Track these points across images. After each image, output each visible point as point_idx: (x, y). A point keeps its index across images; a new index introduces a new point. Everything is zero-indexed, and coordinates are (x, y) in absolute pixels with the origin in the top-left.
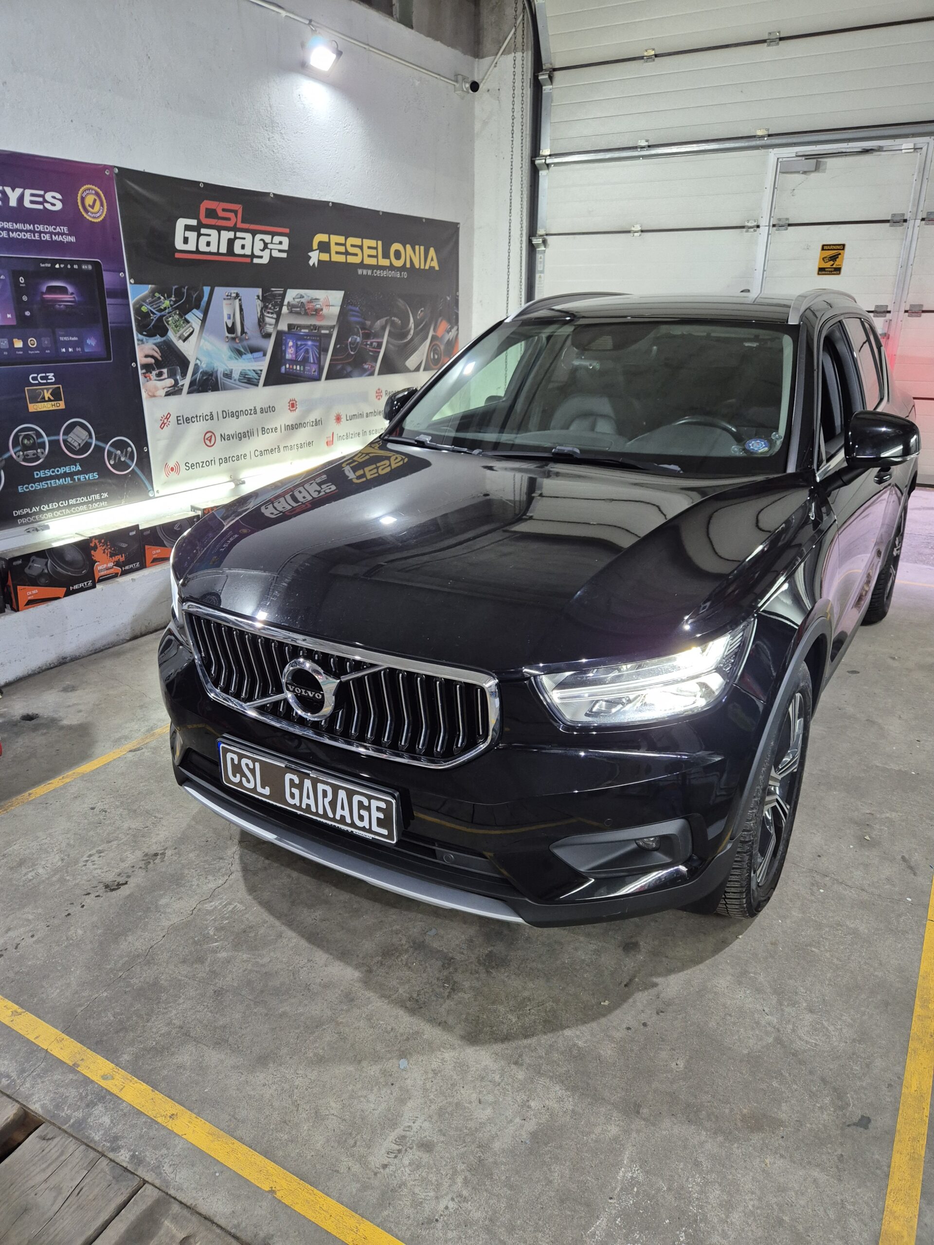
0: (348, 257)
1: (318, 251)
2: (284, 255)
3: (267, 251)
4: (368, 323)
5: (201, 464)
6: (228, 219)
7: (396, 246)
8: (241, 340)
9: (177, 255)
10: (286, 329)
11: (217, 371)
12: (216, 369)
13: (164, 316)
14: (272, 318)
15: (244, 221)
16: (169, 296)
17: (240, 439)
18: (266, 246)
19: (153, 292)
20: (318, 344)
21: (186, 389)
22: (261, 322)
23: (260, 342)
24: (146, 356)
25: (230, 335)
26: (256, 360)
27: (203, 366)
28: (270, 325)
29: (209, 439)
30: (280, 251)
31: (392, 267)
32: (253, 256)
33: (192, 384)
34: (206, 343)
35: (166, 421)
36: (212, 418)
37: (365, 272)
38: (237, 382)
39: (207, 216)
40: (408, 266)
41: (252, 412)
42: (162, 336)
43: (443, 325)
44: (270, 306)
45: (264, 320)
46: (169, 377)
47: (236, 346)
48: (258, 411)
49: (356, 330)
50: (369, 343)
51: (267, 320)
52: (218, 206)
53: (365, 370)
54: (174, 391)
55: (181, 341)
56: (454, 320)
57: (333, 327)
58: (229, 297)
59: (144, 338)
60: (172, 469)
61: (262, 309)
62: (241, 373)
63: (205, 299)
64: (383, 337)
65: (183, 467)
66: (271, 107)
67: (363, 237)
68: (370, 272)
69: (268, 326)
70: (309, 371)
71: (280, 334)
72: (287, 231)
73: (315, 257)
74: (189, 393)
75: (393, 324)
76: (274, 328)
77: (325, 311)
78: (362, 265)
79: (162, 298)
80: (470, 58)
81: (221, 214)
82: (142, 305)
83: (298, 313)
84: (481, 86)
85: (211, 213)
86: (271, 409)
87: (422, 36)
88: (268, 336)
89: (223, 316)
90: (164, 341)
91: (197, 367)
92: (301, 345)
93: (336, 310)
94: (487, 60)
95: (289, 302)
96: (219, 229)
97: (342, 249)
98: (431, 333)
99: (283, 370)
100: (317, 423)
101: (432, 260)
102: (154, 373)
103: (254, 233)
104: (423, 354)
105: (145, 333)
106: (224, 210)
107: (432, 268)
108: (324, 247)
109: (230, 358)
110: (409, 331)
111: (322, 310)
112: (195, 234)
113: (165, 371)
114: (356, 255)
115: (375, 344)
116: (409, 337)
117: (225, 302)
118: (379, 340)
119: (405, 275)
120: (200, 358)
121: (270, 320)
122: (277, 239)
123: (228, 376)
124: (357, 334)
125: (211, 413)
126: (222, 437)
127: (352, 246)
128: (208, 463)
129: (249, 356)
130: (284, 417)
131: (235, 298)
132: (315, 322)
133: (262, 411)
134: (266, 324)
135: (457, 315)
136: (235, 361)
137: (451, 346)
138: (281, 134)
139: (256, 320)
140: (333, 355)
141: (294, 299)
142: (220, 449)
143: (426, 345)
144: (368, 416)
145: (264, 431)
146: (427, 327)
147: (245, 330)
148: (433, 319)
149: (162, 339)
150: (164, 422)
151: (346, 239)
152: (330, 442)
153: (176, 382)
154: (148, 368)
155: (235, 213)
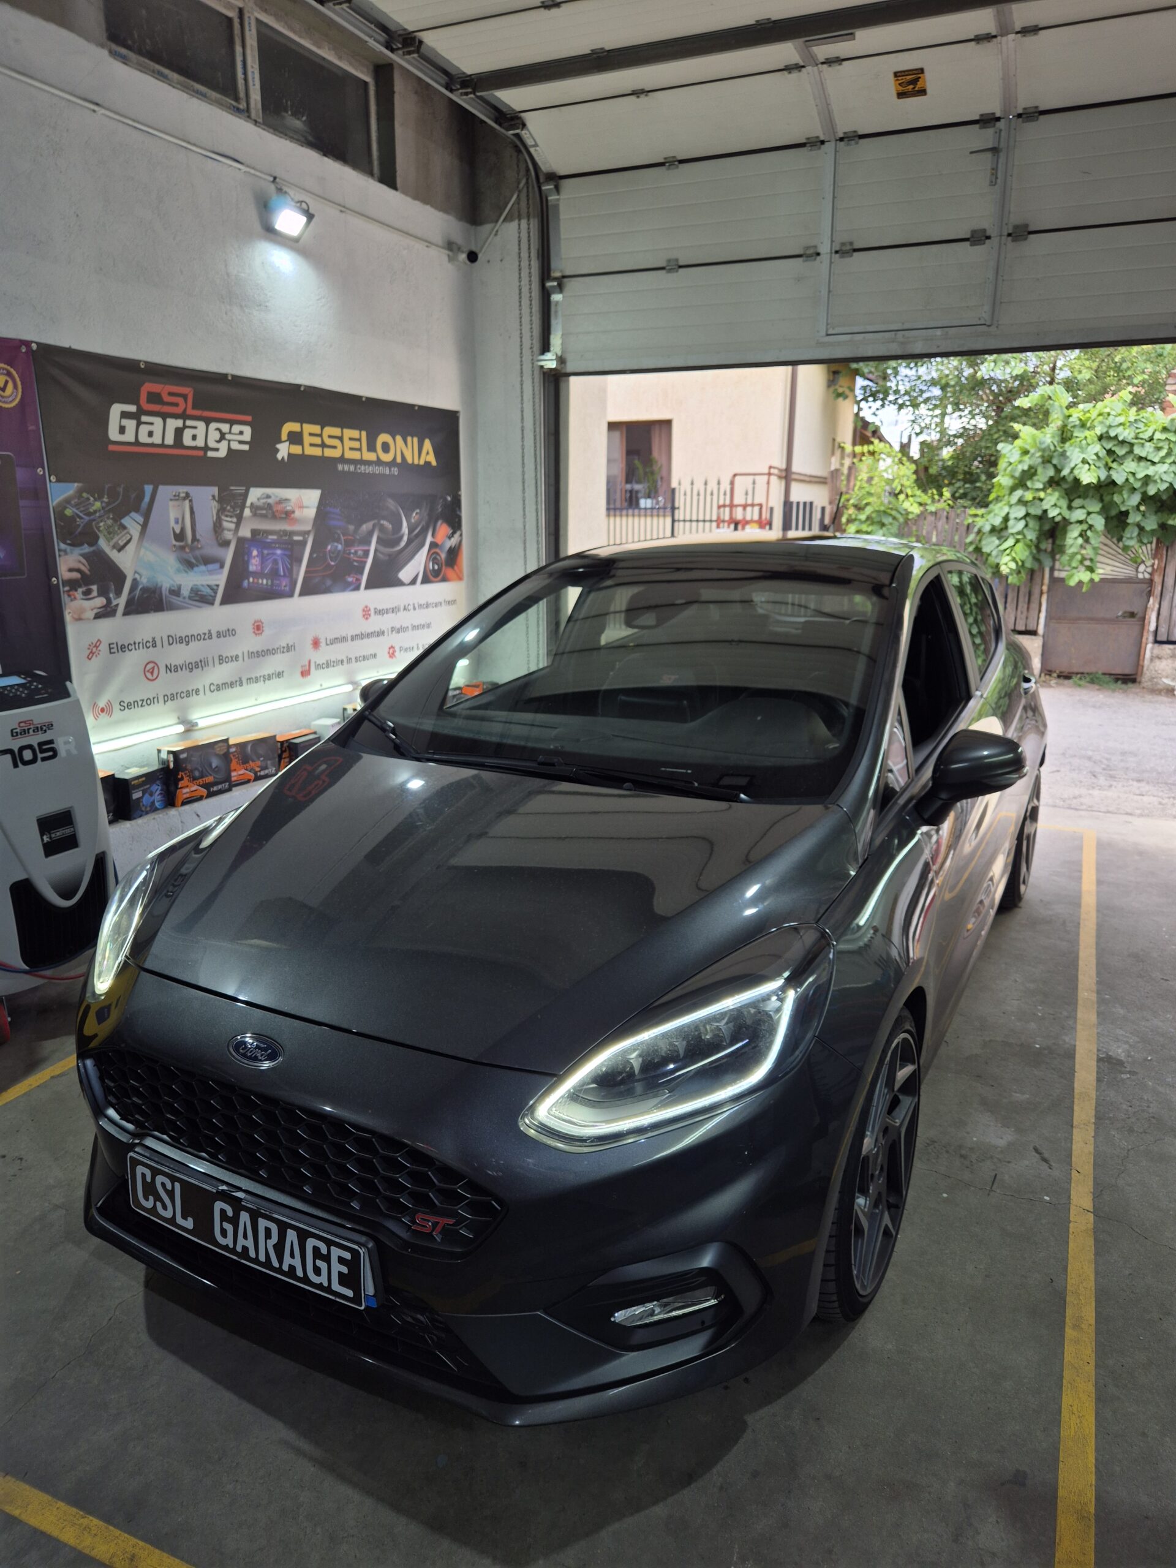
0: (326, 450)
1: (287, 443)
2: (246, 447)
3: (224, 443)
4: (351, 528)
5: (140, 703)
6: (176, 405)
7: (384, 438)
8: (192, 549)
9: (111, 447)
10: (248, 534)
11: (161, 588)
12: (159, 584)
13: (94, 520)
14: (231, 522)
15: (194, 407)
16: (100, 498)
17: (191, 670)
18: (223, 436)
19: (80, 492)
20: (288, 553)
21: (121, 610)
22: (218, 527)
23: (217, 551)
24: (71, 570)
25: (178, 544)
26: (211, 572)
27: (144, 581)
28: (229, 530)
29: (150, 671)
30: (241, 442)
31: (379, 462)
32: (206, 448)
33: (129, 603)
34: (148, 553)
35: (94, 650)
36: (154, 645)
37: (346, 468)
38: (187, 600)
39: (149, 401)
40: (399, 460)
41: (206, 637)
42: (90, 545)
43: (443, 529)
44: (229, 508)
45: (221, 525)
46: (100, 594)
47: (185, 556)
48: (214, 635)
49: (336, 536)
50: (353, 551)
51: (226, 524)
52: (165, 390)
53: (350, 584)
54: (107, 612)
55: (115, 551)
56: (455, 524)
57: (308, 533)
58: (176, 497)
59: (68, 548)
60: (102, 710)
61: (218, 511)
62: (192, 589)
63: (147, 499)
64: (369, 543)
65: (117, 708)
66: (228, 274)
67: (342, 425)
68: (352, 468)
69: (226, 532)
70: (279, 585)
71: (241, 541)
72: (249, 418)
73: (284, 450)
74: (125, 614)
75: (382, 529)
76: (234, 534)
77: (298, 514)
78: (342, 459)
79: (92, 499)
80: (468, 226)
81: (167, 398)
82: (65, 508)
83: (264, 516)
84: (480, 256)
85: (154, 398)
86: (231, 632)
87: (409, 199)
88: (226, 544)
89: (169, 521)
90: (94, 552)
91: (135, 583)
92: (268, 554)
93: (311, 513)
94: (487, 227)
95: (252, 504)
96: (164, 416)
97: (318, 440)
98: (429, 539)
99: (245, 583)
100: (289, 648)
101: (428, 453)
102: (80, 590)
103: (208, 421)
104: (420, 564)
105: (69, 542)
106: (171, 394)
107: (428, 464)
108: (296, 438)
109: (178, 571)
110: (401, 538)
111: (293, 512)
112: (134, 423)
113: (94, 587)
114: (335, 447)
115: (360, 553)
116: (403, 544)
117: (171, 503)
118: (366, 548)
119: (395, 471)
120: (139, 570)
121: (228, 524)
122: (236, 428)
123: (176, 592)
124: (338, 540)
125: (154, 639)
126: (168, 668)
127: (330, 437)
128: (149, 702)
129: (203, 568)
130: (247, 642)
131: (184, 499)
132: (285, 527)
133: (219, 635)
134: (223, 529)
135: (460, 518)
136: (185, 575)
137: (454, 554)
138: (241, 306)
139: (211, 525)
140: (308, 566)
141: (258, 499)
142: (165, 683)
143: (423, 554)
144: (353, 639)
145: (222, 660)
146: (424, 531)
147: (198, 537)
148: (431, 523)
149: (92, 549)
150: (93, 651)
151: (322, 429)
152: (305, 673)
153: (109, 601)
154: (73, 585)
155: (185, 397)
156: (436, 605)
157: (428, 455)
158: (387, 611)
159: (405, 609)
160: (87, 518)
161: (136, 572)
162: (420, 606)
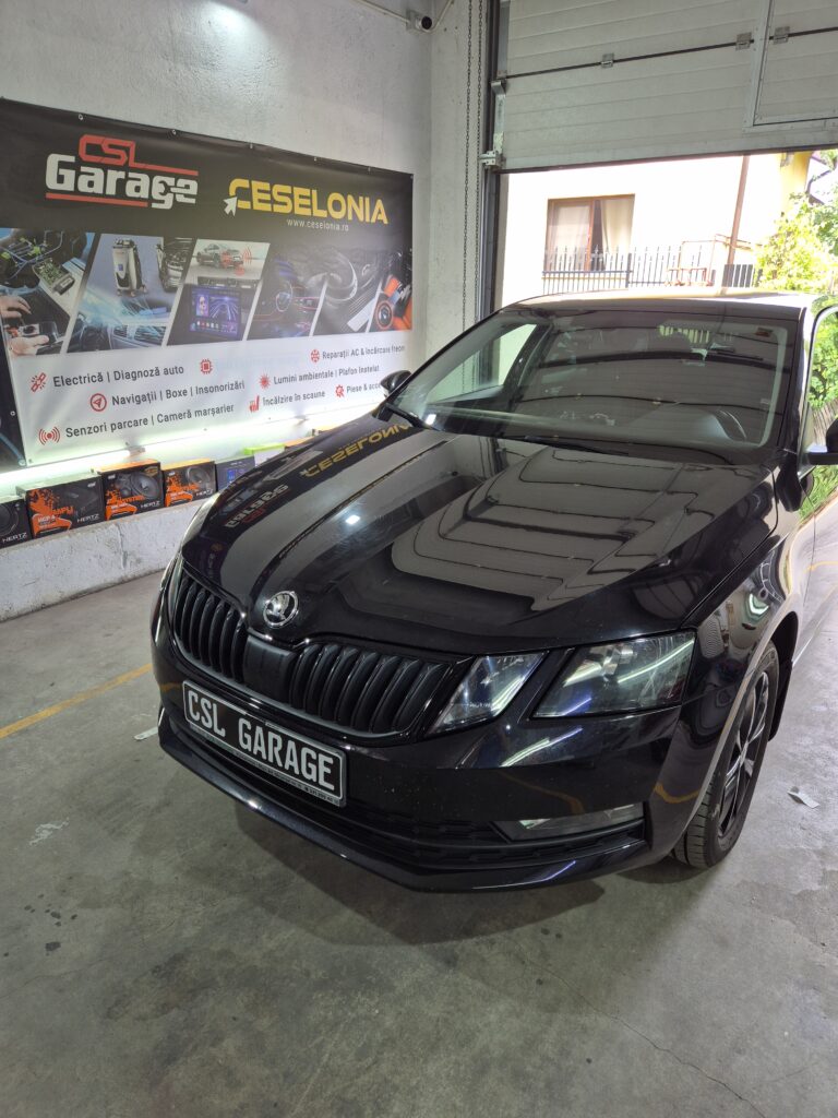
0: (274, 205)
1: (236, 198)
2: (193, 201)
3: (169, 196)
4: (301, 279)
5: (87, 431)
6: (119, 157)
7: (335, 196)
8: (137, 294)
9: (49, 195)
10: (196, 282)
11: (106, 328)
12: (104, 325)
13: (34, 264)
14: (178, 270)
15: (137, 160)
16: (39, 242)
17: (139, 403)
18: (168, 189)
19: (17, 238)
20: (237, 300)
21: (65, 346)
22: (163, 275)
23: (163, 297)
24: (10, 309)
25: (122, 288)
26: (156, 315)
27: (88, 321)
28: (176, 277)
29: (97, 402)
30: (186, 196)
31: (330, 219)
32: (151, 200)
33: (73, 341)
34: (92, 296)
35: (39, 382)
36: (101, 380)
37: (296, 223)
38: (133, 340)
39: (88, 153)
40: (350, 217)
41: (154, 373)
42: (31, 286)
43: (393, 283)
44: (175, 257)
45: (167, 272)
46: (42, 332)
47: (130, 300)
48: (162, 372)
49: (285, 286)
50: (302, 301)
51: (172, 272)
52: (105, 142)
53: (298, 330)
54: (50, 349)
55: (57, 293)
56: (406, 278)
57: (257, 282)
58: (120, 245)
59: (7, 289)
60: (49, 436)
61: (164, 259)
62: (138, 331)
63: (89, 245)
64: (320, 293)
65: (63, 434)
66: (172, 32)
67: (293, 184)
68: (302, 224)
69: (172, 279)
70: (227, 329)
71: (188, 289)
72: (196, 173)
73: (231, 205)
74: (68, 351)
75: (332, 281)
76: (180, 281)
77: (246, 264)
78: (292, 215)
79: (30, 244)
81: (107, 150)
82: (3, 251)
83: (209, 265)
84: (435, 23)
85: (94, 149)
86: (179, 370)
88: (173, 290)
89: (113, 267)
90: (34, 292)
91: (79, 324)
92: (216, 301)
93: (260, 264)
95: (199, 254)
96: (105, 168)
97: (268, 197)
98: (379, 291)
99: (193, 327)
100: (237, 386)
101: (380, 212)
102: (21, 328)
103: (152, 175)
104: (369, 314)
105: (7, 283)
106: (111, 146)
107: (379, 222)
108: (244, 194)
109: (124, 313)
110: (351, 289)
111: (242, 262)
112: (74, 172)
113: (37, 326)
114: (285, 204)
115: (309, 302)
116: (352, 295)
117: (115, 251)
118: (314, 298)
119: (346, 228)
120: (83, 312)
121: (175, 272)
122: (182, 182)
123: (121, 332)
124: (287, 291)
125: (100, 374)
126: (115, 400)
127: (280, 194)
128: (96, 429)
129: (149, 311)
130: (193, 378)
131: (128, 247)
132: (232, 275)
133: (166, 372)
134: (170, 277)
135: (410, 273)
136: (131, 317)
137: (403, 306)
138: (186, 64)
139: (158, 273)
140: (256, 312)
141: (206, 250)
142: (112, 413)
143: (372, 306)
144: (301, 379)
145: (169, 395)
146: (374, 285)
147: (143, 283)
148: (382, 276)
149: (32, 290)
150: (37, 383)
151: (271, 187)
152: (254, 408)
153: (52, 339)
154: (13, 323)
155: (127, 150)
156: (385, 351)
157: (380, 213)
158: (335, 355)
159: (353, 353)
160: (26, 262)
161: (79, 313)
162: (369, 351)
